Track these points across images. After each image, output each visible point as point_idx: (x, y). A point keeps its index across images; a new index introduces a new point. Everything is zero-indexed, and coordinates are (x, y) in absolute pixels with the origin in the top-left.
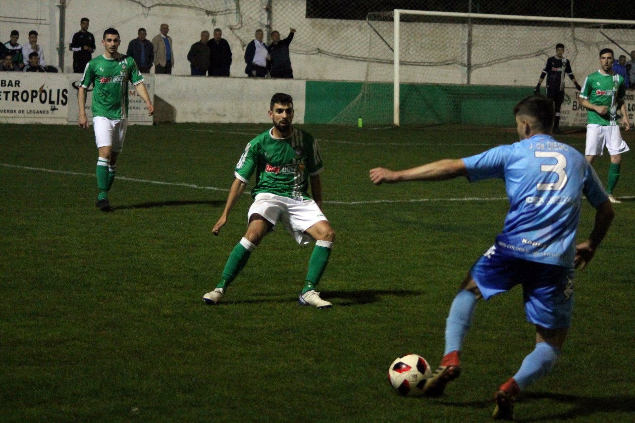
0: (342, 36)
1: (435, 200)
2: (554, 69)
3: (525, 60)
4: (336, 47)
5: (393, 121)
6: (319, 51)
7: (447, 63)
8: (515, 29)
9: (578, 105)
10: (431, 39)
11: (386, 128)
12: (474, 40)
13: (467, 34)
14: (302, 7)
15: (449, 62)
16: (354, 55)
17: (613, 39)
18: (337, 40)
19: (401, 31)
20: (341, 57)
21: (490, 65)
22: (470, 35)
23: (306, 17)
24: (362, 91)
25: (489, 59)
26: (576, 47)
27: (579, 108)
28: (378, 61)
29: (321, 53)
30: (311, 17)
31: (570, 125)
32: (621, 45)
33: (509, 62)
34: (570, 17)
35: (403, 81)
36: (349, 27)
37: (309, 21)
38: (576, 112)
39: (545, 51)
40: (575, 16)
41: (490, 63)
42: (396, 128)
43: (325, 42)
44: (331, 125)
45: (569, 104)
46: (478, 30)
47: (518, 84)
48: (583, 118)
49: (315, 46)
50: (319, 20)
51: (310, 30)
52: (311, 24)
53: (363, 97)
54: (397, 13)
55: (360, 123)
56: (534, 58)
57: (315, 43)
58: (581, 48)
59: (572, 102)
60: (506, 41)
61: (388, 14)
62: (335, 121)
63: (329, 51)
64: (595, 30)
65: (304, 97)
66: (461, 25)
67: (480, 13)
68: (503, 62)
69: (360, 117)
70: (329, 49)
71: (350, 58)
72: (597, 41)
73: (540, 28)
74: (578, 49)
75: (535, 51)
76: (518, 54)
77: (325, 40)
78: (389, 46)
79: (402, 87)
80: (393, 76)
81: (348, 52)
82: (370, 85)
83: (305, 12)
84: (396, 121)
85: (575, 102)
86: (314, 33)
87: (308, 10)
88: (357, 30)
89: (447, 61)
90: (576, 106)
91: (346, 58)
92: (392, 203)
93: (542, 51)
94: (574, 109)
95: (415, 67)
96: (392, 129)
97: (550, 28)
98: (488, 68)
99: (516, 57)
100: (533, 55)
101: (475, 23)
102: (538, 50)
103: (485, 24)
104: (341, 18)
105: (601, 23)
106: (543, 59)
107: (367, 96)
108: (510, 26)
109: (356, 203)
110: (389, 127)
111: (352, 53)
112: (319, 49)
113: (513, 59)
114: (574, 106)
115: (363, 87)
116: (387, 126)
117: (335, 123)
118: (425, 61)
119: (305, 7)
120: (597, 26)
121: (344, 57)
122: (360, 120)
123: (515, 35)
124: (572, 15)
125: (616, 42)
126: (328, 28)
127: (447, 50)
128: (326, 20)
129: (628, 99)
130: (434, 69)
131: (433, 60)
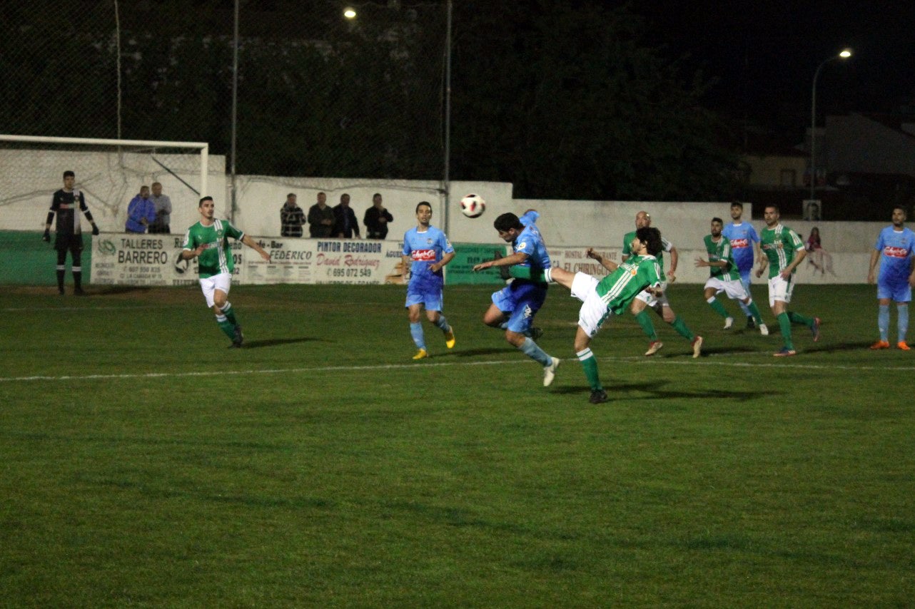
2: (63, 206)
8: (42, 155)
9: (125, 257)
17: (169, 167)
21: (8, 204)
25: (7, 195)
26: (125, 178)
27: (127, 259)
31: (116, 282)
32: (180, 176)
33: (35, 199)
34: (117, 138)
38: (122, 265)
39: (84, 184)
40: (123, 137)
41: (8, 201)
45: (113, 254)
48: (133, 273)
58: (132, 179)
59: (117, 252)
60: (30, 171)
64: (146, 155)
68: (26, 199)
72: (153, 170)
73: (76, 153)
74: (127, 180)
76: (47, 188)
85: (120, 252)
90: (123, 257)
94: (120, 262)
97: (89, 153)
98: (5, 208)
99: (45, 191)
105: (152, 147)
108: (35, 152)
113: (40, 195)
114: (120, 257)
120: (147, 150)
123: (41, 164)
124: (119, 135)
125: (173, 171)
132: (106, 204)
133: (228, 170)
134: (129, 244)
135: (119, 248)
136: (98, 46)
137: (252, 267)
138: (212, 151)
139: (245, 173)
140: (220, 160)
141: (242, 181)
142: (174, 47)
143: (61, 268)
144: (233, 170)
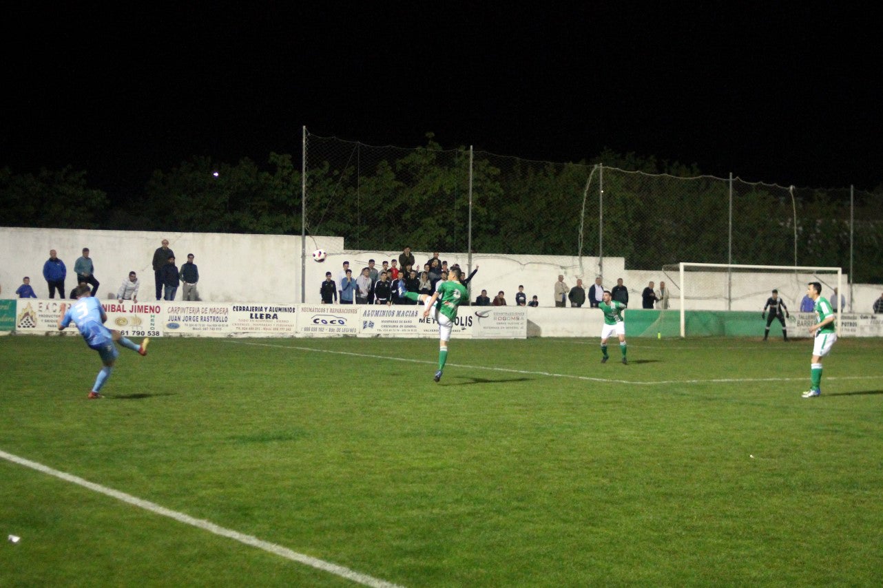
1: (703, 381)
5: (680, 334)
7: (715, 297)
11: (676, 339)
12: (733, 282)
13: (728, 279)
14: (622, 263)
15: (717, 297)
19: (685, 277)
21: (742, 299)
22: (730, 279)
23: (625, 269)
24: (661, 316)
25: (743, 294)
27: (801, 325)
30: (629, 269)
31: (796, 336)
32: (829, 285)
33: (756, 296)
35: (687, 309)
36: (652, 275)
37: (626, 271)
38: (799, 328)
40: (798, 265)
41: (743, 297)
42: (682, 339)
43: (637, 285)
44: (642, 338)
45: (794, 322)
46: (735, 276)
50: (635, 271)
51: (628, 277)
52: (628, 273)
53: (661, 320)
54: (682, 265)
55: (659, 336)
59: (796, 321)
61: (675, 266)
62: (643, 335)
64: (809, 275)
66: (724, 273)
68: (752, 296)
69: (659, 332)
76: (761, 291)
78: (677, 286)
79: (686, 313)
80: (680, 306)
83: (624, 266)
84: (683, 334)
85: (799, 321)
86: (630, 278)
87: (626, 265)
88: (659, 277)
90: (799, 323)
92: (674, 383)
94: (798, 326)
95: (695, 300)
96: (680, 339)
97: (781, 274)
99: (760, 293)
101: (733, 271)
103: (740, 272)
104: (648, 269)
105: (814, 270)
107: (664, 319)
109: (651, 383)
110: (678, 338)
113: (758, 294)
116: (676, 337)
118: (702, 296)
119: (624, 263)
122: (659, 334)
123: (759, 279)
126: (639, 276)
127: (715, 289)
130: (707, 301)
131: (707, 296)
132: (790, 299)
133: (849, 282)
134: (802, 318)
135: (797, 319)
136: (782, 224)
137: (862, 328)
138: (843, 272)
139: (857, 283)
140: (846, 276)
141: (856, 287)
142: (818, 224)
143: (767, 328)
144: (851, 281)
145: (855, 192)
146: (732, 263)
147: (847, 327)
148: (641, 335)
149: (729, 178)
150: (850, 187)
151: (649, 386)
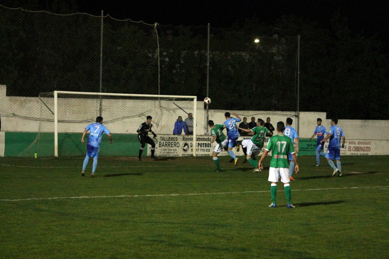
0: (28, 106)
1: (63, 198)
3: (132, 119)
4: (24, 113)
5: (54, 154)
6: (14, 115)
7: (88, 121)
8: (127, 102)
9: (162, 145)
10: (79, 107)
11: (50, 158)
12: (103, 108)
13: (99, 105)
14: (4, 90)
15: (89, 121)
16: (34, 117)
17: (180, 106)
18: (24, 108)
19: (58, 103)
20: (26, 118)
21: (112, 122)
22: (101, 105)
23: (6, 96)
24: (37, 137)
25: (112, 119)
26: (162, 111)
27: (163, 145)
28: (48, 120)
29: (15, 116)
30: (9, 96)
31: (158, 155)
32: (185, 110)
33: (124, 120)
34: (158, 94)
35: (60, 131)
36: (31, 101)
37: (8, 98)
39: (144, 114)
40: (161, 94)
41: (112, 121)
42: (56, 158)
43: (18, 110)
44: (20, 157)
45: (157, 144)
46: (105, 102)
47: (128, 132)
48: (165, 151)
49: (12, 112)
50: (14, 97)
51: (9, 103)
52: (9, 100)
53: (37, 141)
54: (56, 93)
55: (36, 155)
56: (138, 118)
57: (12, 111)
58: (165, 112)
59: (158, 142)
60: (122, 108)
61: (50, 93)
62: (22, 154)
63: (20, 115)
64: (170, 101)
65: (4, 141)
66: (96, 99)
67: (106, 92)
68: (120, 120)
69: (36, 152)
70: (19, 114)
71: (32, 119)
72: (173, 108)
73: (141, 101)
74: (163, 112)
75: (138, 114)
76: (129, 116)
77: (17, 108)
78: (52, 112)
79: (59, 134)
80: (54, 129)
81: (31, 116)
82: (41, 134)
83: (5, 93)
84: (56, 154)
85: (160, 142)
86: (11, 105)
87: (7, 92)
88: (36, 103)
89: (88, 120)
90: (161, 144)
91: (29, 119)
92: (37, 200)
93: (142, 114)
94: (160, 147)
95: (69, 123)
96: (53, 159)
97: (146, 100)
98: (111, 124)
99: (128, 117)
100: (137, 116)
101: (103, 98)
102: (140, 113)
103: (109, 99)
104: (26, 96)
105: (173, 98)
106: (143, 119)
107: (40, 140)
108: (124, 100)
109: (17, 200)
110: (52, 158)
111: (33, 116)
112: (14, 114)
113: (126, 118)
114: (160, 144)
115: (37, 135)
116: (50, 157)
117: (22, 156)
118: (75, 120)
119: (6, 90)
120: (171, 99)
121: (29, 118)
122: (36, 154)
123: (126, 105)
124: (159, 93)
125: (182, 108)
126: (19, 102)
127: (88, 113)
128: (18, 97)
129: (191, 140)
130: (81, 124)
131: (80, 120)
132: (154, 122)
133: (205, 108)
134: (163, 139)
136: (150, 55)
138: (198, 99)
139: (212, 109)
140: (201, 104)
141: (211, 112)
142: (182, 56)
143: (142, 149)
144: (207, 107)
145: (211, 29)
146: (102, 92)
147: (202, 148)
148: (20, 155)
149: (101, 15)
150: (207, 25)
151: (14, 203)
